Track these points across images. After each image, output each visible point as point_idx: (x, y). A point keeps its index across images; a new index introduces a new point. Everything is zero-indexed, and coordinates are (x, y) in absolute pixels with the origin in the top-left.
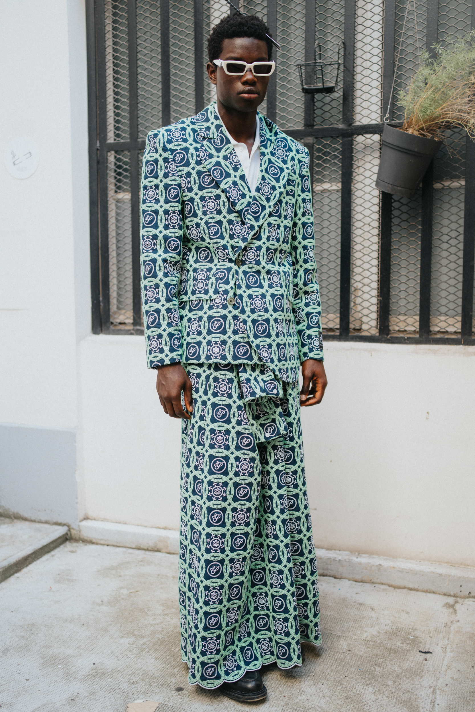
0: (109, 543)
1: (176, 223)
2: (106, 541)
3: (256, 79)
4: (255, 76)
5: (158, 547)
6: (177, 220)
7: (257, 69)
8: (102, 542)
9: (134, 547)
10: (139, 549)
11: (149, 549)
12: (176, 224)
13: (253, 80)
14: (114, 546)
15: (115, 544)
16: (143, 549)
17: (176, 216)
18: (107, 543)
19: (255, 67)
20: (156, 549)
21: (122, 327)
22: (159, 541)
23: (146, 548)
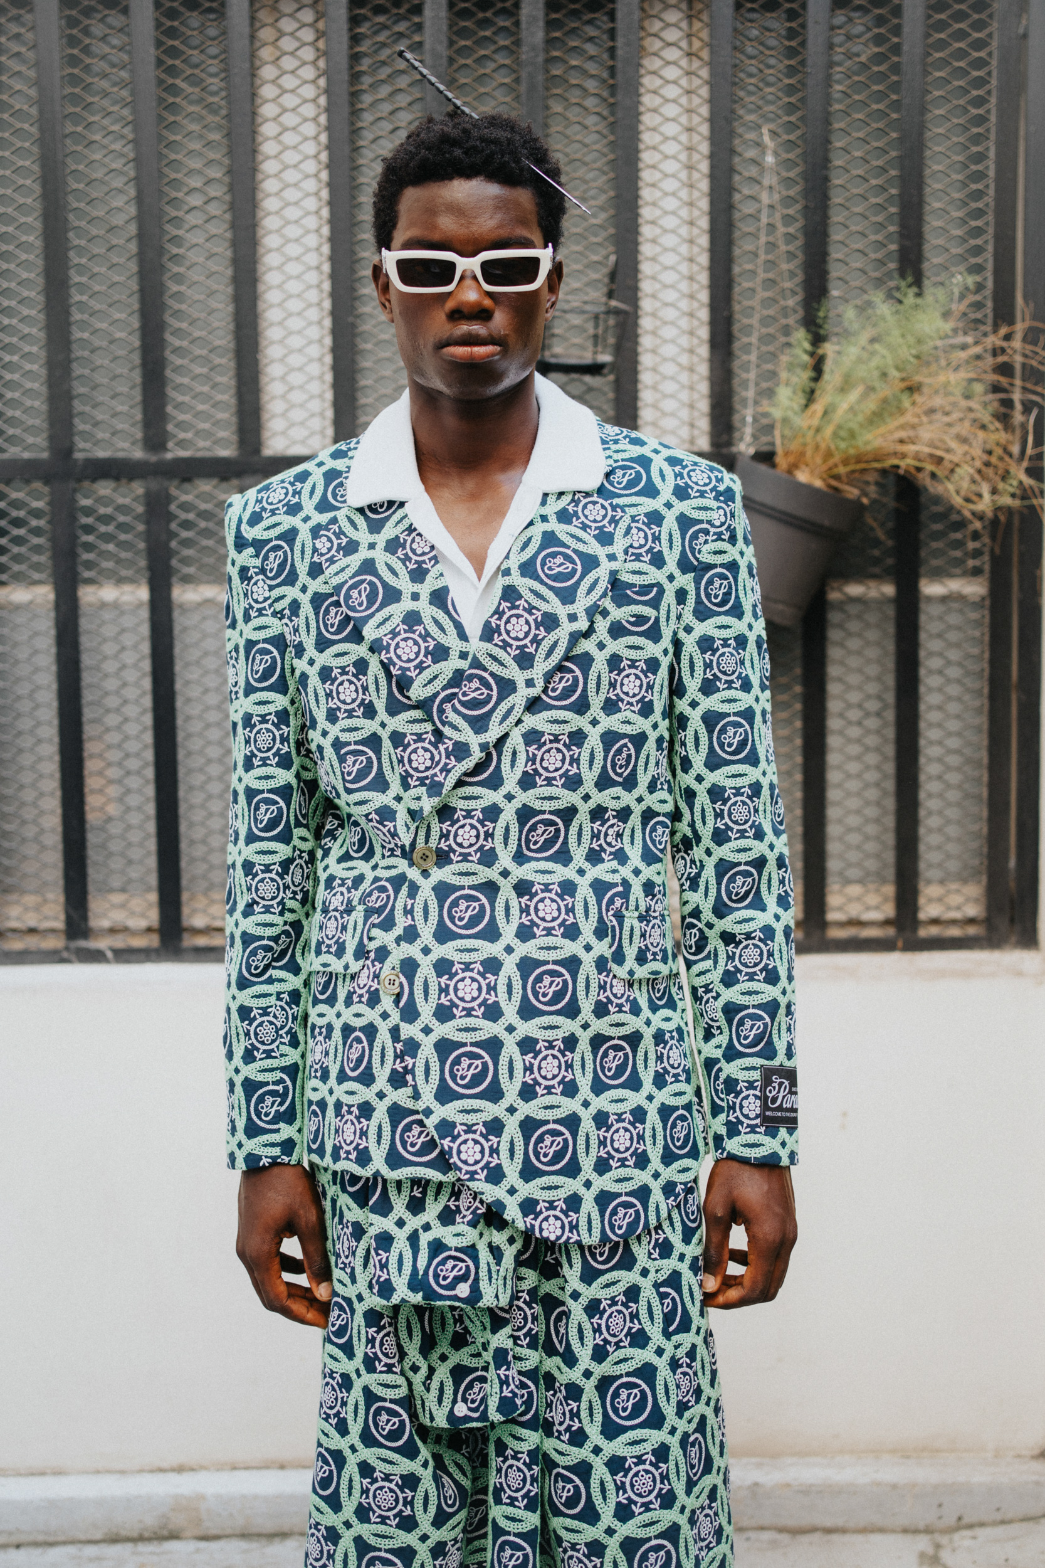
1: (269, 749)
3: (487, 302)
4: (489, 294)
5: (170, 1527)
6: (274, 740)
7: (494, 272)
9: (99, 1536)
11: (146, 1535)
12: (270, 754)
13: (478, 304)
14: (37, 1544)
15: (42, 1539)
16: (129, 1540)
17: (268, 730)
19: (485, 265)
20: (165, 1532)
21: (32, 942)
22: (173, 1510)
23: (135, 1534)
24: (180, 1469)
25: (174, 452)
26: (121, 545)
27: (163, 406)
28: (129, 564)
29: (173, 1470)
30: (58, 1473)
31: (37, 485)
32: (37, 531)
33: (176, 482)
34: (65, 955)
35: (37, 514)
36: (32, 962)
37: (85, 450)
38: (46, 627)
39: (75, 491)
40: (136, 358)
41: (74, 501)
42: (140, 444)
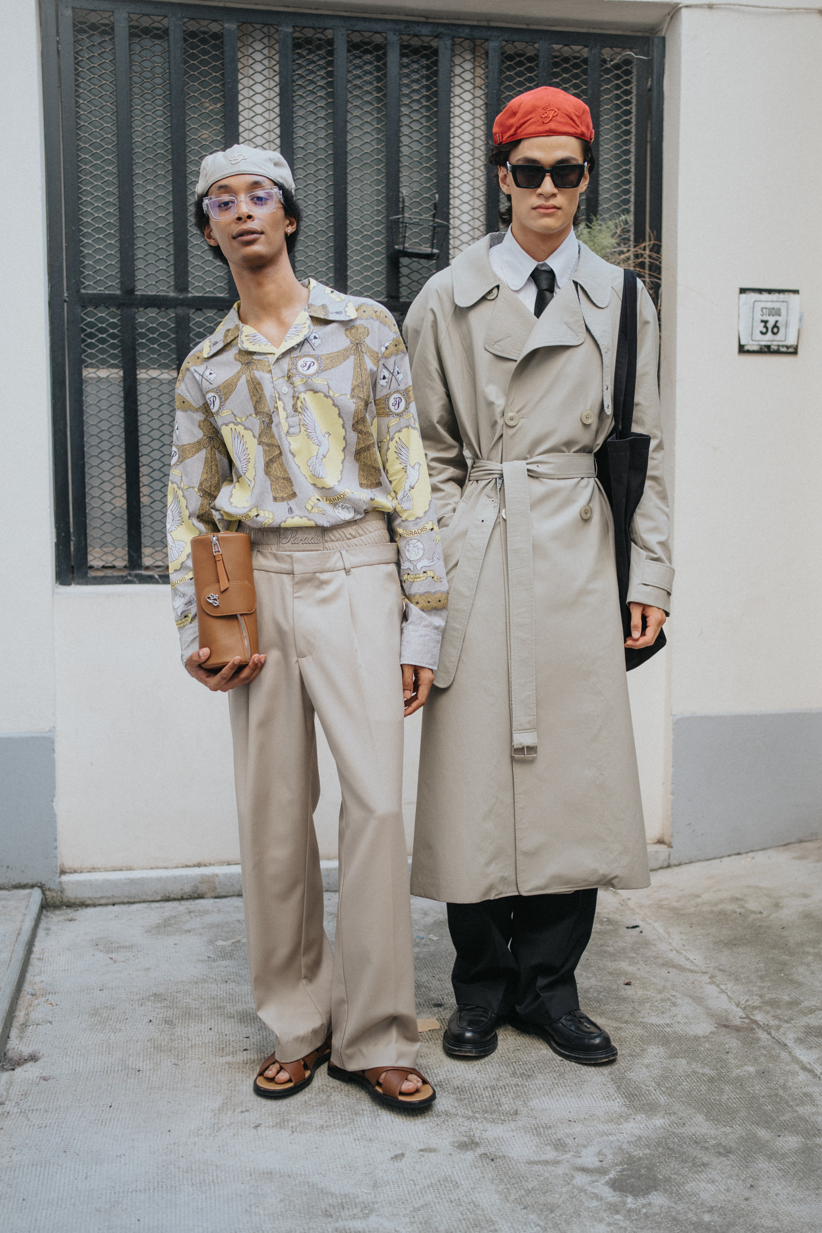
0: (116, 900)
2: (109, 898)
5: (199, 892)
8: (103, 901)
9: (159, 898)
10: (168, 899)
11: (185, 897)
14: (123, 903)
15: (126, 900)
16: (175, 899)
18: (111, 901)
20: (196, 895)
21: (109, 573)
22: (200, 883)
23: (179, 897)
24: (199, 865)
25: (193, 293)
26: (161, 345)
27: (186, 266)
28: (166, 356)
29: (195, 866)
30: (130, 869)
31: (113, 309)
32: (113, 336)
33: (193, 310)
34: (129, 578)
35: (113, 325)
36: (109, 583)
37: (143, 288)
38: (118, 391)
39: (135, 313)
40: (171, 239)
41: (134, 319)
42: (172, 288)
